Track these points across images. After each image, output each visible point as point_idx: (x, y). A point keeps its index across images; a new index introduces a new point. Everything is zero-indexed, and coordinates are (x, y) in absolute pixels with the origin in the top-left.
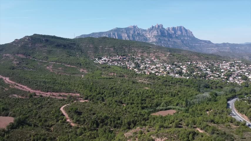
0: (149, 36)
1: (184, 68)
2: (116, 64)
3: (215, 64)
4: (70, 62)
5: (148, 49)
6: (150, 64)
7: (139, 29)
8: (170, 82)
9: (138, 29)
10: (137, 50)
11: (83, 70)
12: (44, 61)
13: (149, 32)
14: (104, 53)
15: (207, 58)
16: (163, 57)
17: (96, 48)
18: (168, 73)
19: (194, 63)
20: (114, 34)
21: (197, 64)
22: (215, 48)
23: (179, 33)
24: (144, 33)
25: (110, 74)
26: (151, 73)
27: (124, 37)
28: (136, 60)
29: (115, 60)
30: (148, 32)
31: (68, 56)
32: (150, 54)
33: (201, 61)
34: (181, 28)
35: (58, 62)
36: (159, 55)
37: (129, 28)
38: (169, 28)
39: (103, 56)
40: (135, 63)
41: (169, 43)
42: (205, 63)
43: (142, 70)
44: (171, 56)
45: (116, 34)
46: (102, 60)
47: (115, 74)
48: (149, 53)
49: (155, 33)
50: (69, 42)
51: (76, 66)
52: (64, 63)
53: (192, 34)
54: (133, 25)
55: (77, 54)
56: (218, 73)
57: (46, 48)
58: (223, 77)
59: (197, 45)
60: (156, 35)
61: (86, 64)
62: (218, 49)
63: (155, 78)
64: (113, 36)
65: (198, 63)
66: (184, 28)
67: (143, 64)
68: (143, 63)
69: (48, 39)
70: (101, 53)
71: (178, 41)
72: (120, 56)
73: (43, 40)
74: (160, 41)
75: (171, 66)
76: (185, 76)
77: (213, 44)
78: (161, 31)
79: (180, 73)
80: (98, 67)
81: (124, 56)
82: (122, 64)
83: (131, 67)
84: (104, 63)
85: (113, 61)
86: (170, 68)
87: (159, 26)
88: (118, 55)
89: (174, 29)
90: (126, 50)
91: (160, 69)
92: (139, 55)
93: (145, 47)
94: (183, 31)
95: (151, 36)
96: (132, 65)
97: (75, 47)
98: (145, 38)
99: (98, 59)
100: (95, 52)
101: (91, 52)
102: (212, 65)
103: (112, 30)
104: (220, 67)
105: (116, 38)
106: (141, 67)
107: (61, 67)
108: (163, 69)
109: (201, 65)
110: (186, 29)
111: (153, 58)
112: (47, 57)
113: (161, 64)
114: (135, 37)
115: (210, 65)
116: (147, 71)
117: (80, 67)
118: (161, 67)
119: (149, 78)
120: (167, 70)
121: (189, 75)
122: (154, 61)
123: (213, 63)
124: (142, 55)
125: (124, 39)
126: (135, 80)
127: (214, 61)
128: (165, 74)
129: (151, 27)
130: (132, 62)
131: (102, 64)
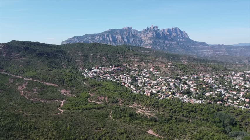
0: (144, 38)
1: (192, 85)
2: (108, 78)
3: (225, 77)
4: (50, 79)
5: (146, 58)
6: (148, 77)
7: (134, 31)
8: (181, 114)
9: (132, 30)
11: (65, 91)
12: (18, 77)
13: (144, 33)
14: (95, 63)
15: (214, 69)
16: (164, 69)
17: (86, 56)
18: (174, 93)
19: (201, 75)
20: (108, 36)
21: (204, 77)
22: (211, 50)
23: (174, 34)
24: (139, 34)
25: (100, 98)
26: (152, 94)
27: (118, 39)
28: (132, 71)
29: (108, 72)
30: (143, 34)
31: (50, 69)
32: (149, 64)
33: (209, 74)
34: (176, 30)
35: (36, 78)
36: (160, 66)
37: (124, 30)
38: (164, 29)
39: (93, 66)
40: (131, 77)
41: (164, 45)
42: (214, 76)
43: (141, 88)
44: (173, 68)
45: (110, 36)
46: (92, 72)
47: (106, 99)
48: (147, 62)
49: (150, 35)
50: (53, 49)
51: (57, 84)
52: (43, 79)
53: (188, 36)
54: (127, 27)
55: (63, 63)
56: (235, 93)
57: (24, 58)
58: (243, 99)
60: (151, 37)
61: (70, 80)
62: (214, 51)
63: (159, 106)
65: (205, 76)
66: (179, 30)
67: (141, 78)
68: (140, 75)
69: (29, 46)
70: (91, 62)
71: (174, 43)
72: (114, 67)
73: (21, 48)
75: (175, 81)
76: (195, 98)
77: (208, 45)
78: (156, 33)
79: (188, 93)
80: (86, 84)
81: (118, 66)
82: (115, 77)
83: (127, 82)
84: (95, 76)
85: (105, 73)
86: (174, 84)
87: (154, 28)
88: (111, 65)
89: (169, 30)
90: (121, 59)
91: (162, 87)
92: (136, 65)
93: (142, 56)
94: (178, 32)
95: (146, 38)
96: (128, 79)
97: (61, 55)
98: (140, 40)
99: (88, 70)
100: (85, 61)
101: (80, 62)
102: (223, 79)
103: (105, 32)
104: (233, 82)
105: (110, 39)
106: (138, 83)
107: (36, 87)
108: (167, 86)
109: (209, 79)
110: (181, 31)
111: (152, 70)
112: (23, 71)
113: (163, 78)
114: (130, 39)
115: (219, 78)
116: (146, 88)
117: (63, 86)
118: (163, 83)
119: (151, 107)
120: (171, 89)
121: (200, 97)
122: (154, 73)
123: (222, 75)
124: (139, 65)
125: (118, 40)
126: (133, 108)
127: (222, 73)
128: (170, 95)
129: (146, 28)
130: (127, 74)
131: (91, 78)
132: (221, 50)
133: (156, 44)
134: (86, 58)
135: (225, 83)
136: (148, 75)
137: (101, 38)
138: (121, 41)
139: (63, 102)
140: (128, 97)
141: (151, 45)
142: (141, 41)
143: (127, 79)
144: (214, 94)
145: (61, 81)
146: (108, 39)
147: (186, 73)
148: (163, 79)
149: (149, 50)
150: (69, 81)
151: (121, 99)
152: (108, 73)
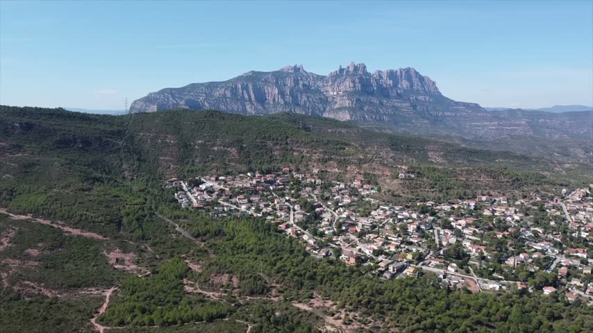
0: (332, 93)
1: (465, 231)
2: (243, 207)
3: (546, 204)
4: (81, 216)
5: (341, 151)
6: (349, 205)
7: (308, 75)
9: (305, 74)
10: (308, 152)
11: (120, 256)
13: (334, 82)
14: (208, 164)
15: (517, 182)
16: (388, 181)
17: (186, 146)
18: (420, 258)
19: (484, 198)
20: (245, 88)
21: (493, 203)
22: (493, 123)
23: (404, 84)
24: (320, 83)
28: (305, 186)
29: (242, 191)
31: (86, 185)
32: (349, 168)
33: (504, 195)
34: (408, 74)
35: (43, 214)
36: (376, 172)
37: (284, 73)
38: (379, 72)
39: (203, 172)
40: (305, 205)
41: (381, 111)
42: (518, 203)
43: (330, 238)
44: (412, 179)
45: (250, 87)
46: (201, 191)
47: (235, 281)
48: (343, 163)
49: (347, 85)
50: (101, 127)
51: (100, 233)
52: (62, 218)
53: (436, 88)
54: (293, 65)
55: (124, 167)
57: (20, 155)
59: (448, 114)
60: (349, 90)
61: (138, 219)
62: (500, 125)
64: (243, 92)
65: (495, 201)
66: (417, 73)
67: (328, 207)
68: (327, 199)
69: (33, 121)
70: (200, 162)
71: (404, 105)
72: (257, 175)
73: (13, 127)
75: (418, 217)
76: (481, 274)
77: (485, 111)
78: (361, 80)
80: (180, 230)
81: (269, 172)
82: (262, 205)
83: (291, 222)
84: (208, 204)
85: (235, 193)
86: (418, 228)
87: (356, 68)
88: (251, 170)
89: (392, 74)
90: (276, 153)
91: (387, 238)
92: (316, 171)
93: (331, 146)
94: (415, 80)
95: (338, 94)
96: (294, 210)
97: (120, 143)
98: (323, 97)
99: (190, 185)
100: (181, 160)
101: (170, 161)
102: (542, 209)
103: (239, 78)
104: (568, 218)
105: (250, 97)
106: (323, 223)
107: (40, 245)
108: (399, 236)
109: (507, 209)
110: (420, 76)
111: (356, 183)
112: (11, 191)
113: (387, 208)
114: (299, 95)
115: (533, 207)
116: (344, 240)
117: (116, 238)
118: (387, 223)
120: (411, 243)
121: (494, 271)
122: (363, 193)
123: (539, 199)
124: (322, 171)
125: (270, 98)
126: (311, 314)
127: (537, 191)
128: (410, 262)
129: (337, 69)
130: (292, 196)
131: (198, 208)
132: (517, 122)
133: (362, 108)
134: (185, 152)
135: (549, 223)
136: (347, 201)
137: (228, 94)
138: (276, 101)
139: (108, 293)
140: (295, 274)
141: (350, 109)
142: (325, 101)
143: (292, 212)
144: (530, 260)
145: (111, 221)
146: (246, 96)
147: (446, 193)
148: (388, 213)
149: (346, 125)
150: (135, 222)
151: (277, 283)
152: (244, 193)
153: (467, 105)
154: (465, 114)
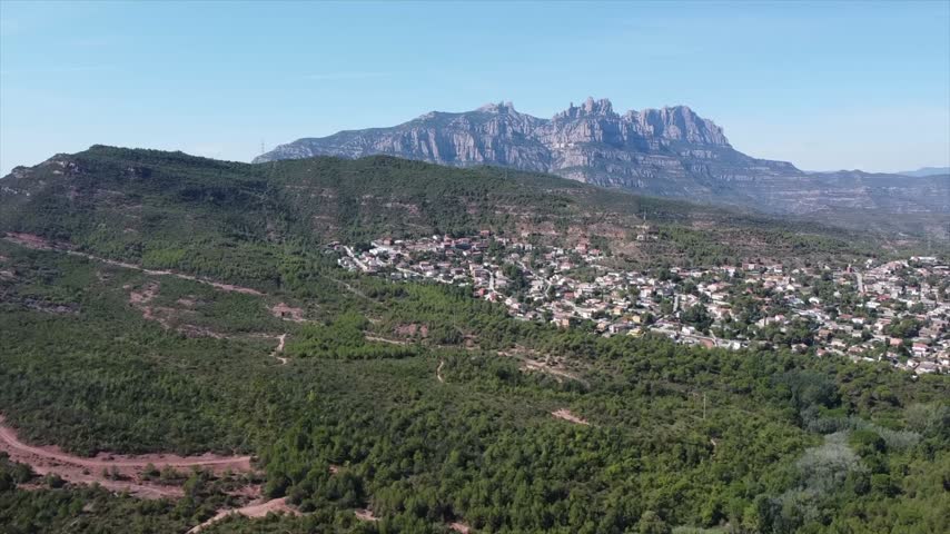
0: (557, 146)
1: (714, 297)
2: (429, 274)
3: (835, 274)
4: (232, 270)
5: (561, 209)
6: (568, 272)
7: (520, 119)
8: (666, 374)
9: (515, 117)
10: (514, 210)
11: (286, 310)
12: (123, 265)
13: (560, 128)
14: (379, 225)
15: (802, 248)
16: (622, 245)
17: (349, 202)
18: (651, 320)
19: (751, 267)
20: (424, 138)
21: (763, 272)
23: (672, 131)
24: (539, 131)
25: (402, 330)
26: (574, 321)
27: (462, 148)
28: (510, 253)
29: (428, 256)
30: (555, 130)
31: (229, 241)
32: (571, 229)
33: (779, 262)
34: (679, 116)
35: (184, 270)
36: (607, 235)
37: (482, 114)
38: (634, 112)
39: (374, 235)
40: (508, 271)
41: (634, 172)
42: (797, 271)
43: (539, 303)
44: (654, 241)
45: (432, 135)
46: (372, 256)
47: (424, 331)
48: (562, 225)
49: (582, 132)
50: (235, 176)
51: (257, 289)
52: (208, 273)
53: (723, 138)
54: (497, 103)
55: (269, 226)
56: (861, 321)
57: (140, 206)
58: (883, 338)
59: (742, 178)
60: (585, 140)
61: (300, 277)
63: (597, 352)
64: (420, 145)
65: (766, 269)
66: (693, 114)
67: (540, 275)
68: (539, 266)
69: (151, 167)
70: (368, 223)
71: (671, 163)
72: (446, 238)
73: (127, 173)
74: (600, 163)
75: (657, 284)
76: (721, 335)
77: (802, 174)
78: (603, 124)
79: (700, 320)
80: (353, 290)
81: (461, 235)
82: (453, 272)
83: (491, 287)
84: (382, 270)
85: (417, 258)
86: (654, 293)
87: (595, 107)
88: (437, 232)
89: (652, 116)
90: (471, 212)
91: (611, 301)
92: (525, 234)
93: (546, 201)
94: (690, 126)
95: (566, 146)
96: (495, 277)
97: (262, 197)
98: (543, 152)
99: (356, 250)
100: (344, 220)
101: (329, 221)
102: (827, 278)
103: (415, 123)
104: (861, 289)
105: (431, 152)
106: (532, 290)
107: (191, 296)
108: (628, 299)
109: (780, 279)
110: (698, 118)
111: (580, 248)
112: (139, 245)
113: (617, 275)
114: (506, 148)
115: (815, 276)
116: (558, 306)
117: (276, 294)
118: (615, 290)
119: (571, 353)
120: (641, 307)
121: (738, 333)
122: (587, 260)
123: (827, 268)
124: (534, 234)
125: (461, 154)
126: (511, 358)
127: (829, 260)
128: (637, 325)
129: (567, 108)
130: (493, 262)
131: (370, 274)
132: (852, 191)
133: (603, 168)
134: (348, 210)
135: (832, 294)
136: (565, 267)
137: (398, 147)
138: (471, 156)
139: (282, 338)
140: (494, 327)
141: (586, 170)
142: (547, 157)
143: (492, 279)
144: (787, 322)
145: (268, 277)
146: (425, 150)
147: (698, 257)
148: (617, 279)
149: (574, 184)
150: (296, 280)
151: (473, 334)
152: (428, 258)
153: (773, 165)
154: (768, 177)
